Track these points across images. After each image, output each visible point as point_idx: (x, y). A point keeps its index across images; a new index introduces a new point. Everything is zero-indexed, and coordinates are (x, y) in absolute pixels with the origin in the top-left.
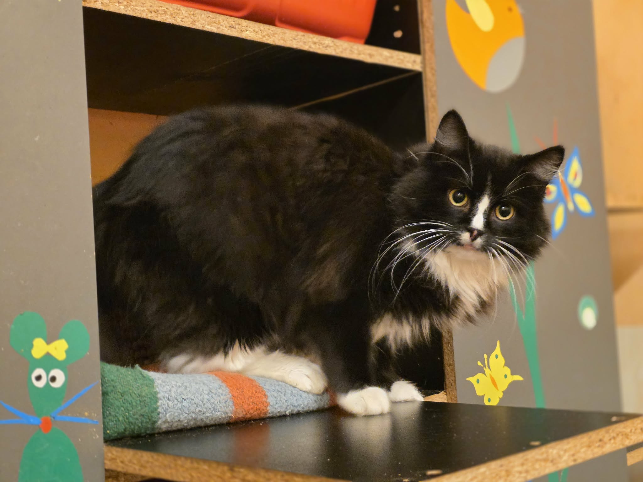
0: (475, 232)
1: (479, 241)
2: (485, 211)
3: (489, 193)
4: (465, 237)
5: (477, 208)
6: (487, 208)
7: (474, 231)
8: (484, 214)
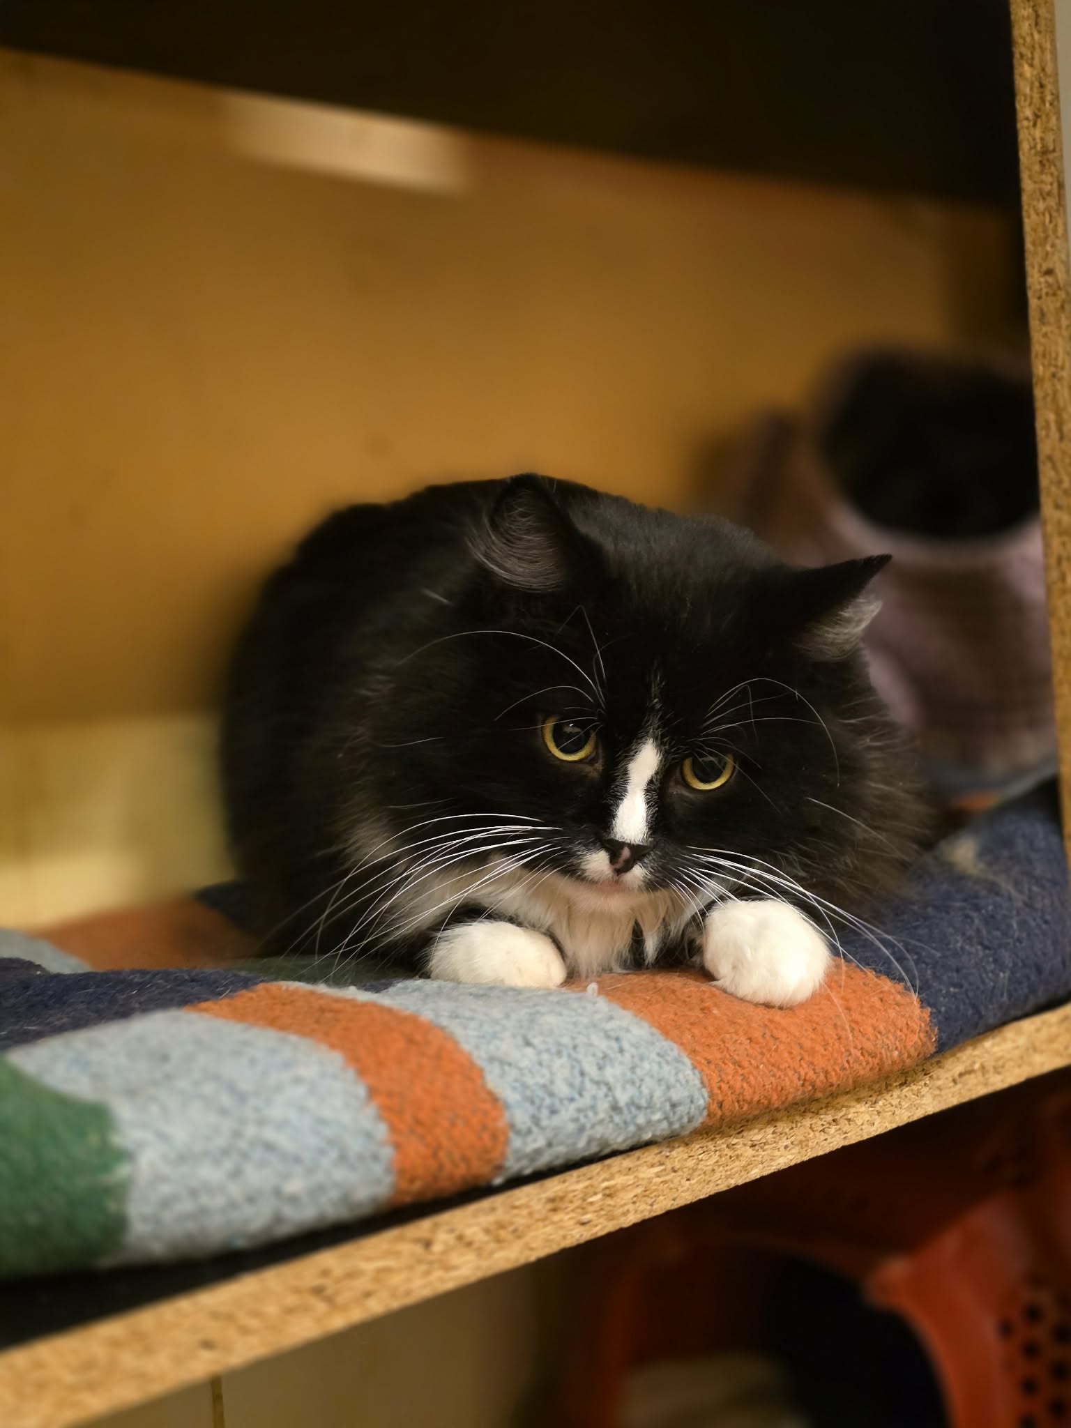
0: (626, 853)
1: (638, 872)
2: (651, 782)
3: (659, 732)
4: (597, 862)
5: (627, 774)
6: (657, 773)
7: (622, 848)
8: (647, 791)
